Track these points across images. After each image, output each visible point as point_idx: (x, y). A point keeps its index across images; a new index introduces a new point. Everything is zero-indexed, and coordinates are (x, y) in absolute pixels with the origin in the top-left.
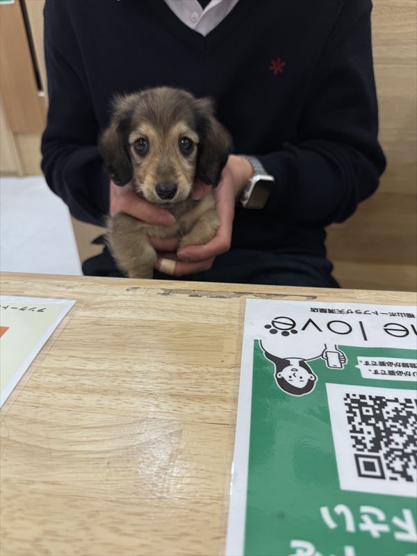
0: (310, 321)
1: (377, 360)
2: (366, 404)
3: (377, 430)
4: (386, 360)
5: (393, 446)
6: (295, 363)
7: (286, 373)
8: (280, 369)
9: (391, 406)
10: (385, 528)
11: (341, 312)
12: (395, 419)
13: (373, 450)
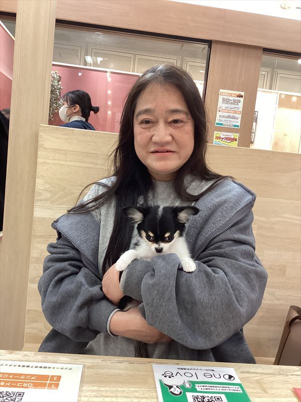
0: (178, 373)
1: (202, 385)
2: (199, 398)
4: (205, 385)
6: (175, 387)
7: (172, 390)
8: (170, 389)
9: (206, 399)
11: (188, 369)
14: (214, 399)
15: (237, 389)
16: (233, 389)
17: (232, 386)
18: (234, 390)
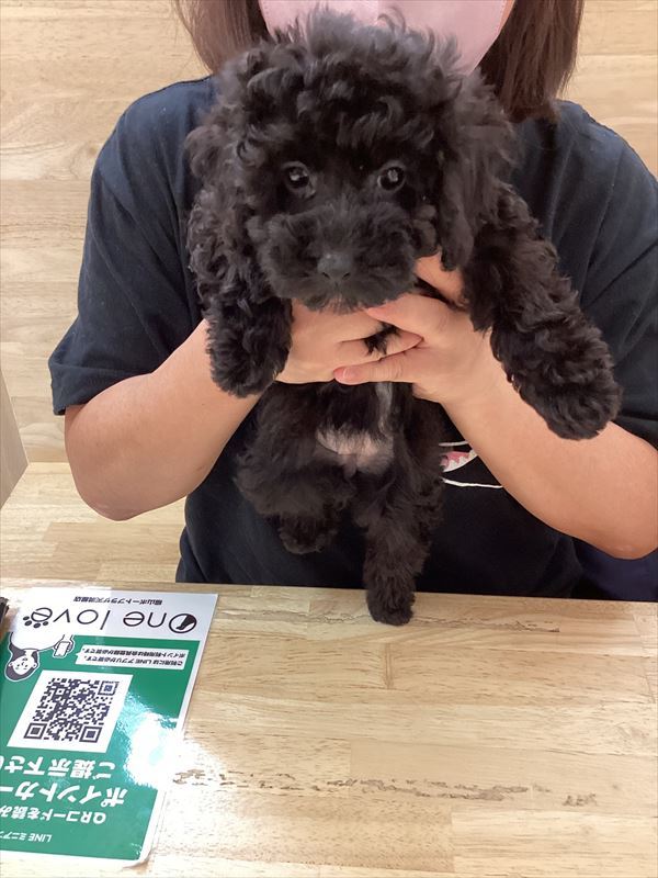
0: (67, 612)
1: (97, 648)
2: (62, 687)
3: (58, 705)
5: (62, 716)
6: (29, 653)
7: (17, 662)
8: (14, 659)
9: (81, 686)
10: (21, 768)
11: (100, 600)
12: (75, 698)
13: (47, 720)
14: (96, 691)
15: (177, 659)
16: (166, 659)
17: (168, 651)
18: (167, 663)
